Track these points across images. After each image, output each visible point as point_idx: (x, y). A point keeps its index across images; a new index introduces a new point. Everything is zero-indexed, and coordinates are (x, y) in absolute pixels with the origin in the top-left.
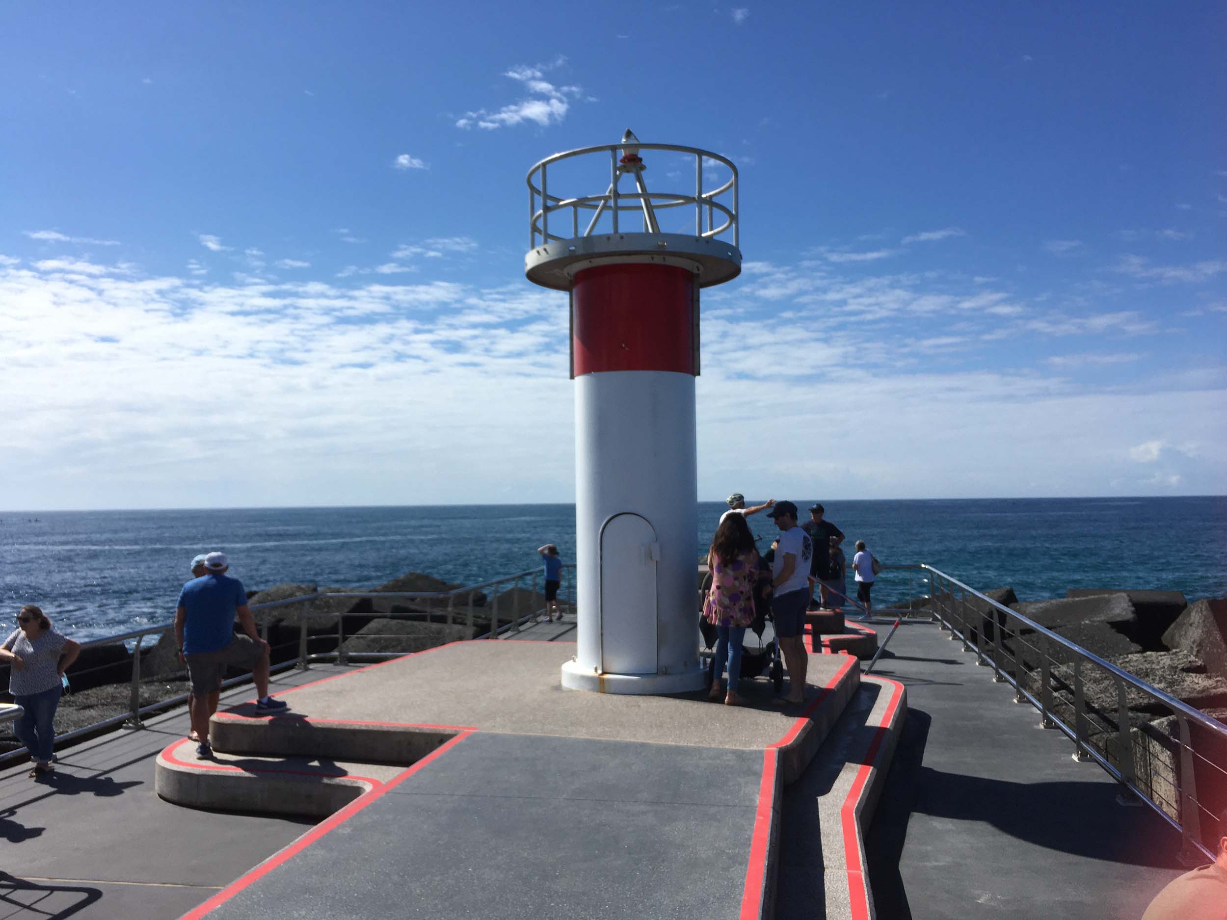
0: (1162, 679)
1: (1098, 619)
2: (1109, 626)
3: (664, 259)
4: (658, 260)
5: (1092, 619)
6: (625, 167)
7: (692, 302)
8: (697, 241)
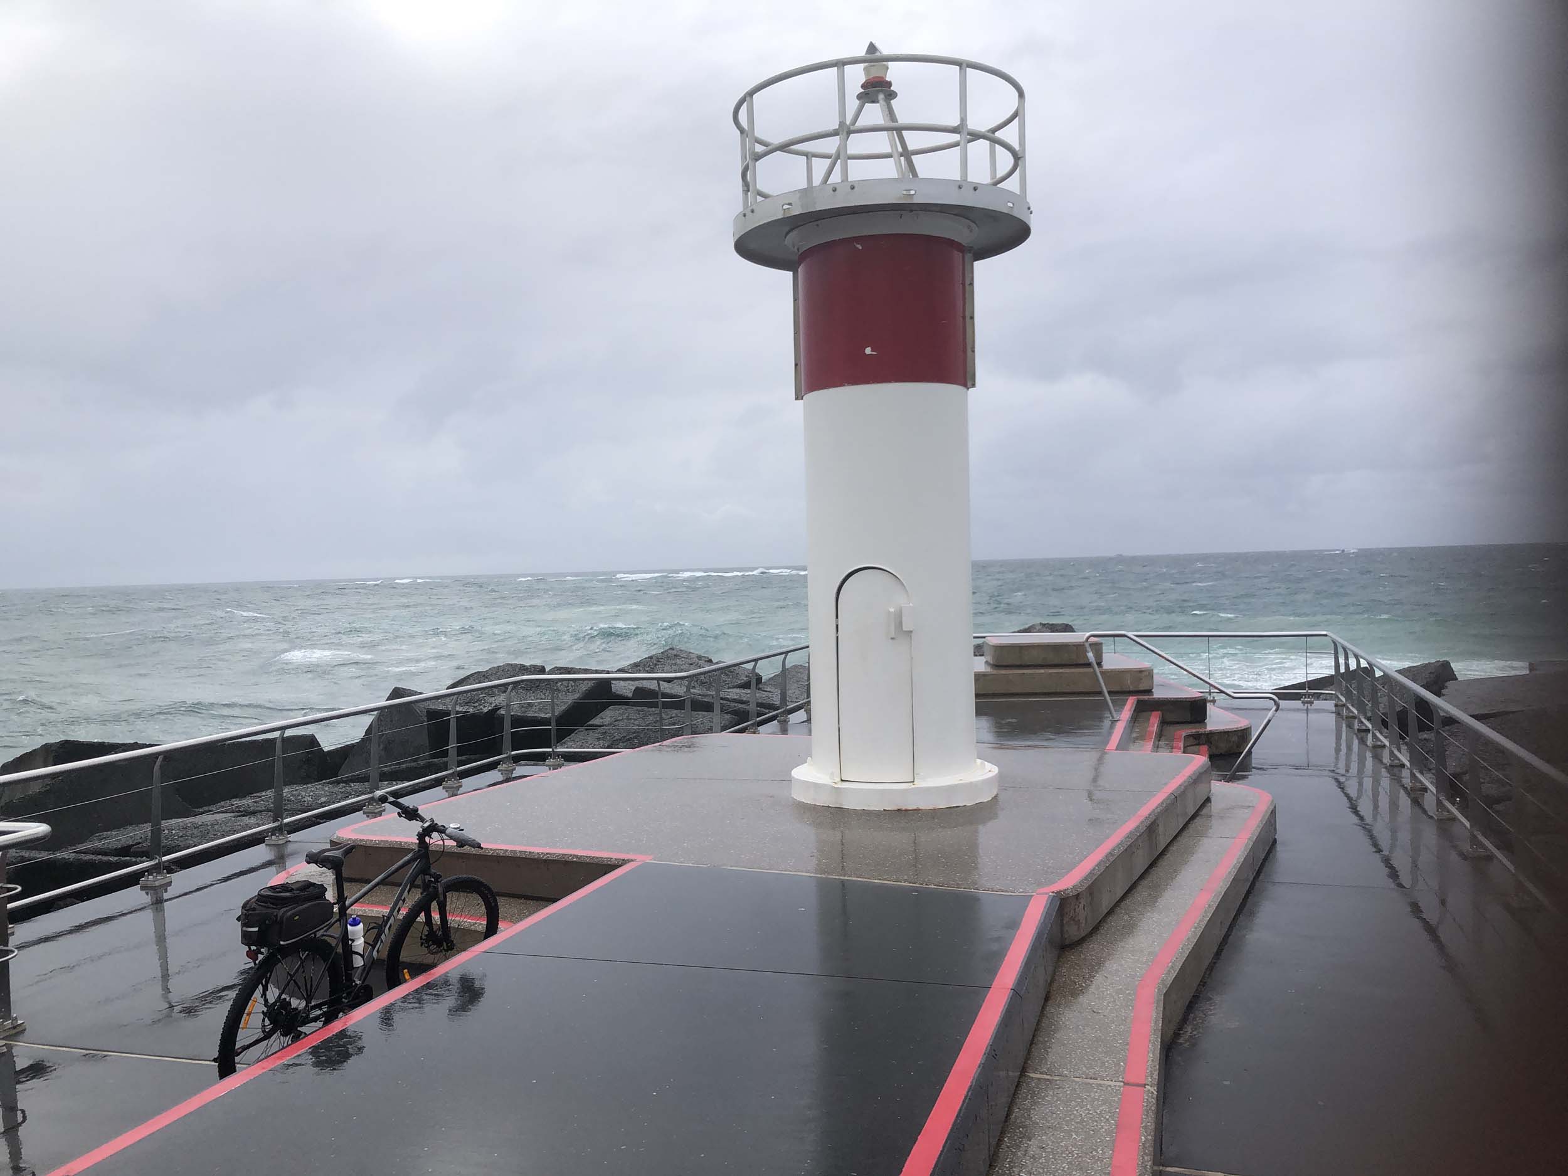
3: (918, 215)
6: (867, 94)
7: (964, 284)
8: (960, 187)
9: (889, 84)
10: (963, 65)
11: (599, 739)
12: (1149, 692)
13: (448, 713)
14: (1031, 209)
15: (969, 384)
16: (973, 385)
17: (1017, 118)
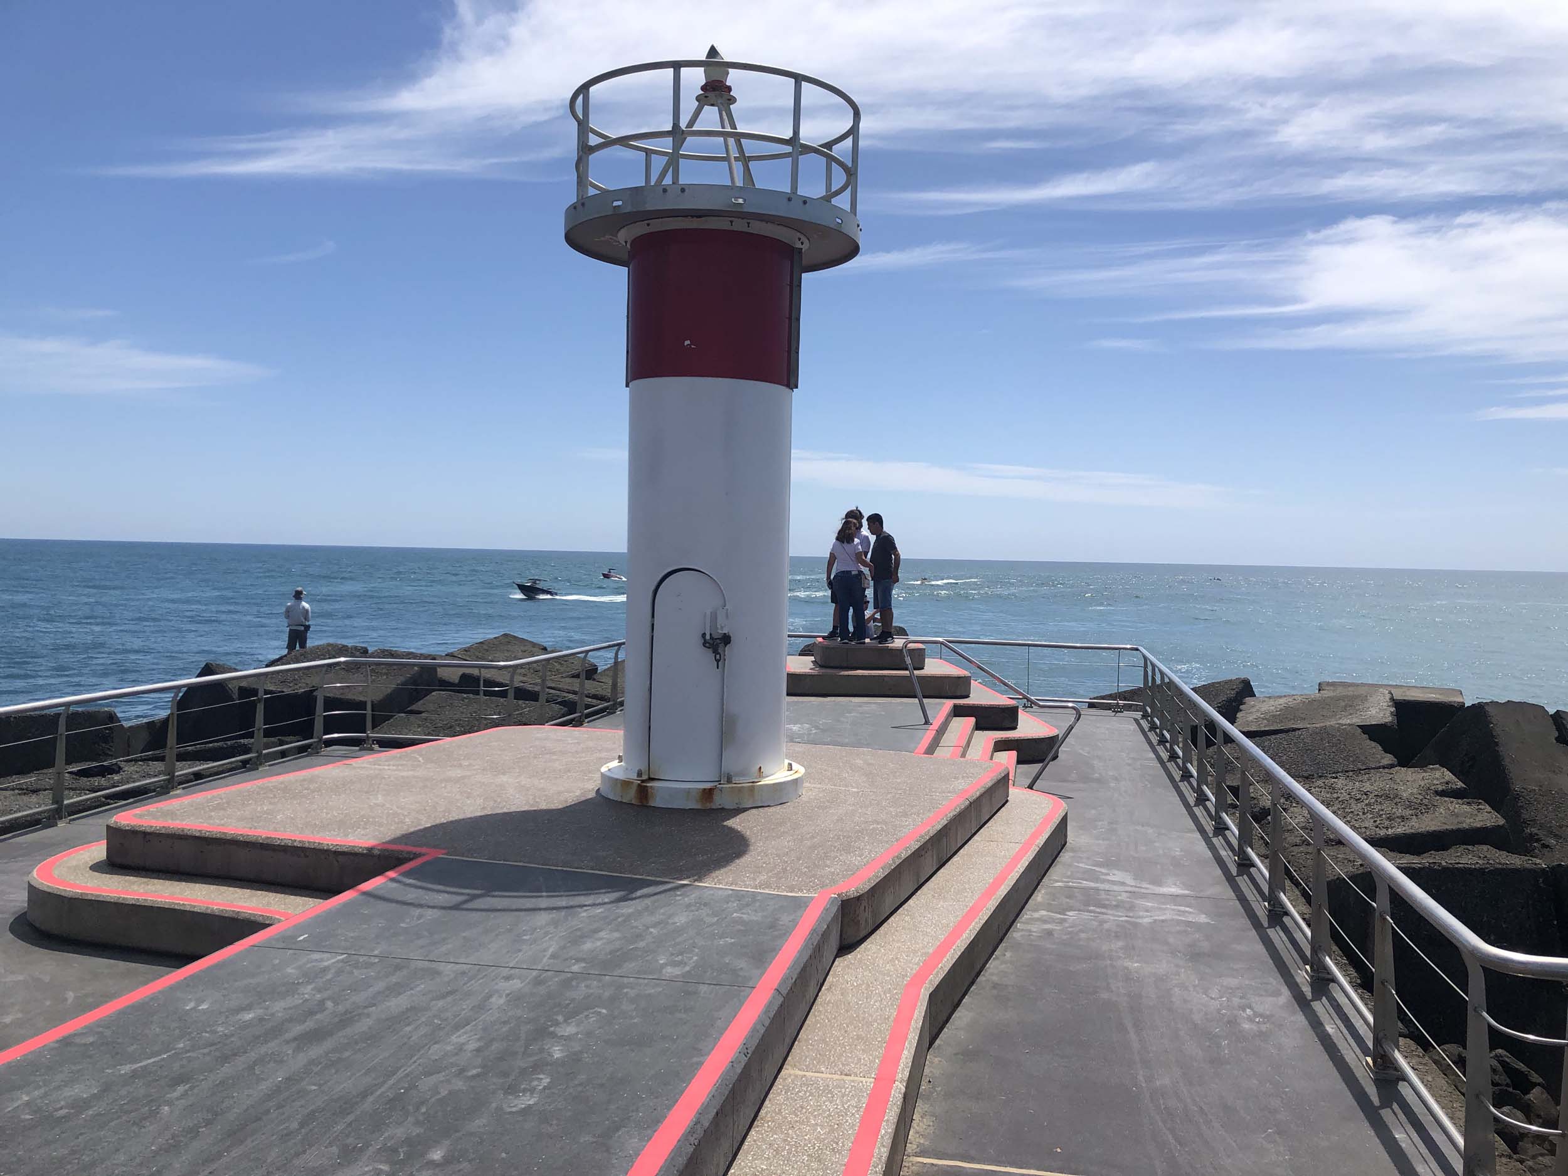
0: (1410, 805)
1: (1348, 722)
2: (1359, 730)
3: (748, 223)
4: (739, 226)
5: (1340, 722)
6: (706, 97)
8: (790, 199)
9: (729, 89)
10: (799, 78)
11: (419, 726)
12: (968, 697)
14: (861, 227)
15: (792, 385)
16: (796, 387)
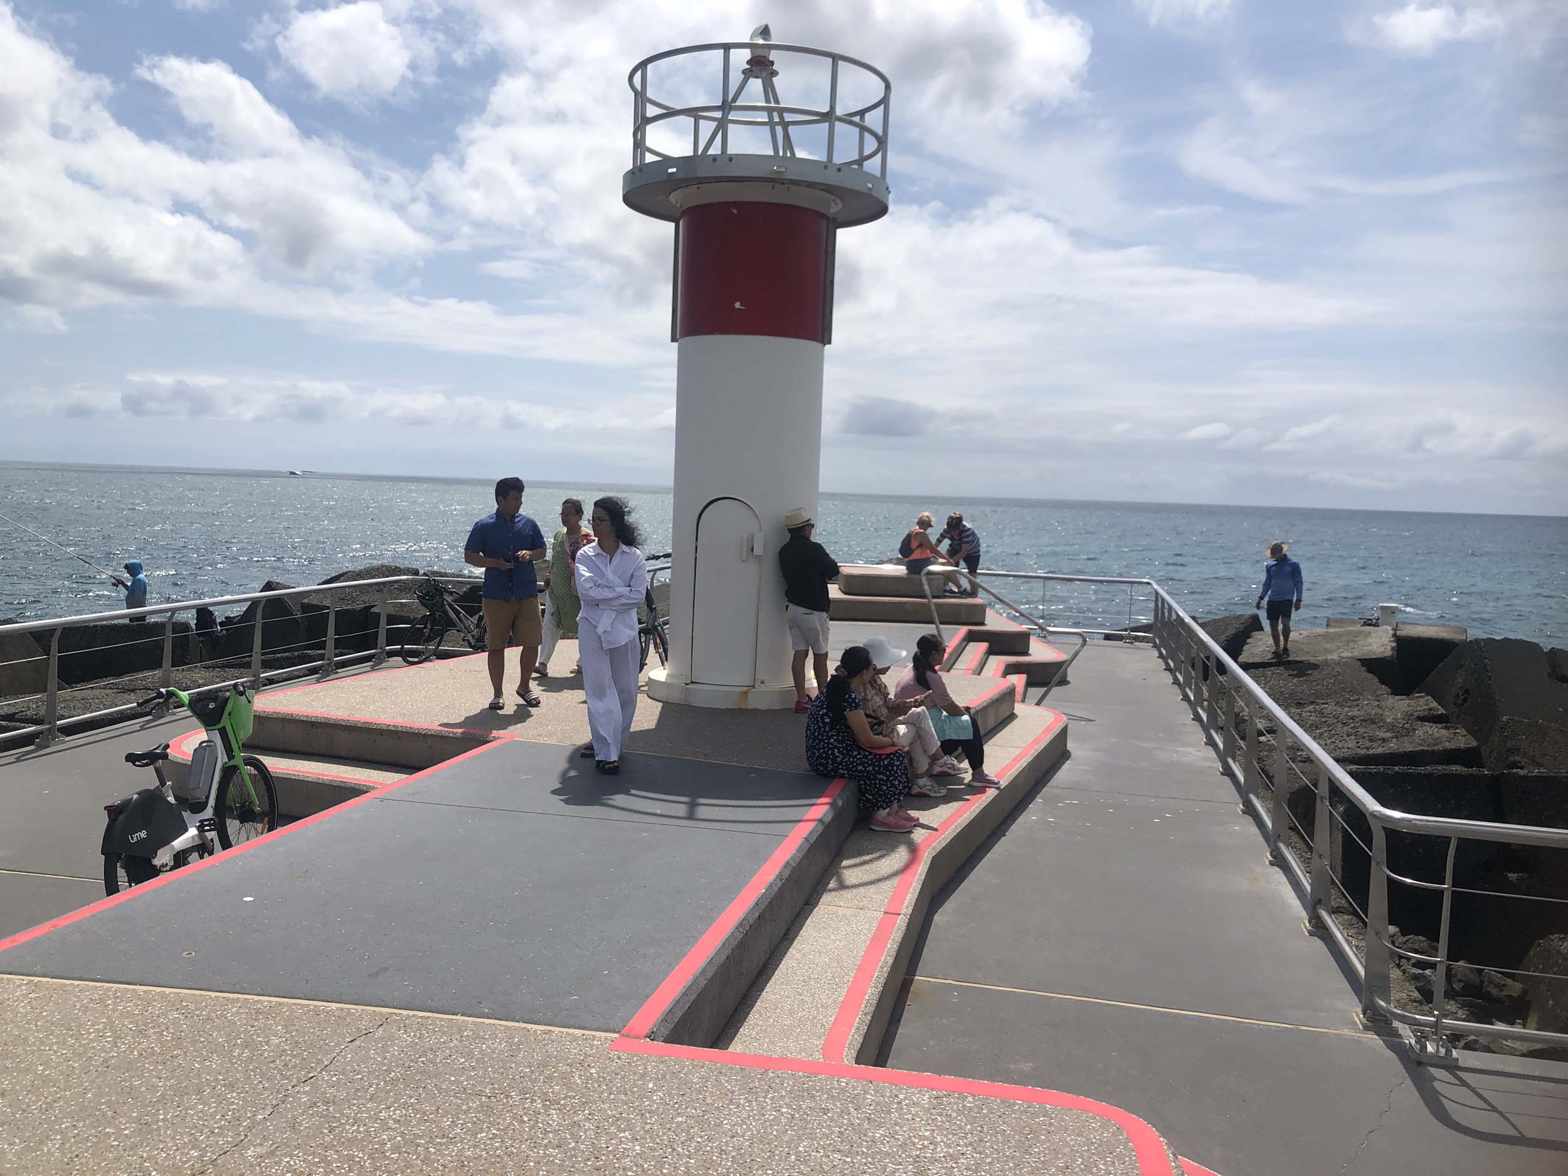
0: (1392, 729)
1: (1350, 655)
2: (1359, 663)
4: (780, 190)
6: (752, 71)
7: (826, 251)
8: (826, 167)
9: (772, 63)
10: (836, 58)
12: (983, 624)
13: (328, 608)
14: (890, 189)
15: (826, 341)
16: (830, 343)
17: (883, 105)
